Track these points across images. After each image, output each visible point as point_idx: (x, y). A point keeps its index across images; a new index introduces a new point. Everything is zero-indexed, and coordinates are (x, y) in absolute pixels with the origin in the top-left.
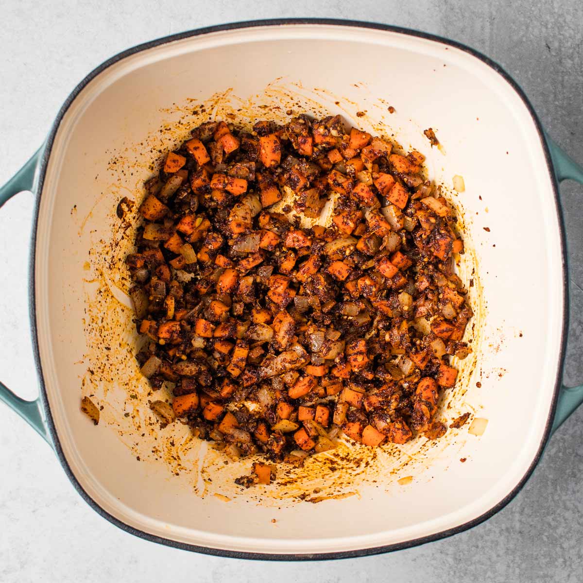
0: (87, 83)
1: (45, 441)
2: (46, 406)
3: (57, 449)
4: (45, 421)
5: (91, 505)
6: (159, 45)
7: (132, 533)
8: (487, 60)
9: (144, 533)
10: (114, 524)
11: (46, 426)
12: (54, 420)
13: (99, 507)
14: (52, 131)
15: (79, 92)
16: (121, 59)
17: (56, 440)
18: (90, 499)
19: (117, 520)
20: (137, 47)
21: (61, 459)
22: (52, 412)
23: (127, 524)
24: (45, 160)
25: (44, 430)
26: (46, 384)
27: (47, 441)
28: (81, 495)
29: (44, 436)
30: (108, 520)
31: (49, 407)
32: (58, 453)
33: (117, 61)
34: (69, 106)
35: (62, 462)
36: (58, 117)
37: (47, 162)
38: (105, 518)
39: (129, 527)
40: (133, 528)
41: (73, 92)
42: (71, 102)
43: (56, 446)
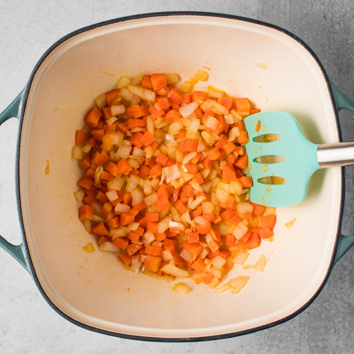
0: (51, 51)
1: (26, 270)
2: (26, 249)
3: (33, 275)
4: (26, 258)
5: (54, 309)
6: (94, 28)
7: (79, 326)
8: (294, 37)
9: (86, 325)
10: (68, 320)
11: (27, 260)
12: (31, 257)
13: (59, 310)
14: (29, 81)
15: (46, 57)
16: (71, 37)
17: (33, 269)
18: (54, 305)
19: (70, 318)
20: (81, 29)
21: (35, 281)
22: (30, 253)
23: (76, 320)
24: (25, 98)
25: (25, 264)
26: (26, 235)
27: (27, 270)
28: (48, 303)
29: (25, 267)
30: (64, 318)
31: (28, 249)
32: (34, 277)
33: (69, 38)
34: (40, 65)
35: (36, 282)
36: (33, 72)
37: (27, 100)
38: (63, 317)
39: (77, 322)
40: (80, 323)
41: (42, 57)
42: (41, 63)
43: (33, 273)
